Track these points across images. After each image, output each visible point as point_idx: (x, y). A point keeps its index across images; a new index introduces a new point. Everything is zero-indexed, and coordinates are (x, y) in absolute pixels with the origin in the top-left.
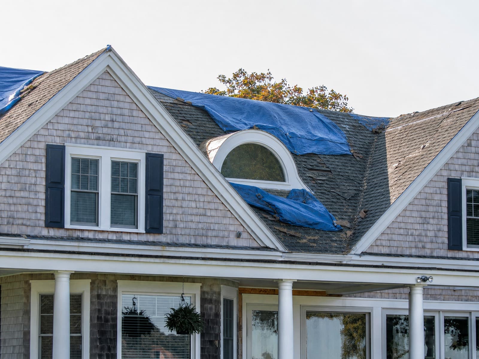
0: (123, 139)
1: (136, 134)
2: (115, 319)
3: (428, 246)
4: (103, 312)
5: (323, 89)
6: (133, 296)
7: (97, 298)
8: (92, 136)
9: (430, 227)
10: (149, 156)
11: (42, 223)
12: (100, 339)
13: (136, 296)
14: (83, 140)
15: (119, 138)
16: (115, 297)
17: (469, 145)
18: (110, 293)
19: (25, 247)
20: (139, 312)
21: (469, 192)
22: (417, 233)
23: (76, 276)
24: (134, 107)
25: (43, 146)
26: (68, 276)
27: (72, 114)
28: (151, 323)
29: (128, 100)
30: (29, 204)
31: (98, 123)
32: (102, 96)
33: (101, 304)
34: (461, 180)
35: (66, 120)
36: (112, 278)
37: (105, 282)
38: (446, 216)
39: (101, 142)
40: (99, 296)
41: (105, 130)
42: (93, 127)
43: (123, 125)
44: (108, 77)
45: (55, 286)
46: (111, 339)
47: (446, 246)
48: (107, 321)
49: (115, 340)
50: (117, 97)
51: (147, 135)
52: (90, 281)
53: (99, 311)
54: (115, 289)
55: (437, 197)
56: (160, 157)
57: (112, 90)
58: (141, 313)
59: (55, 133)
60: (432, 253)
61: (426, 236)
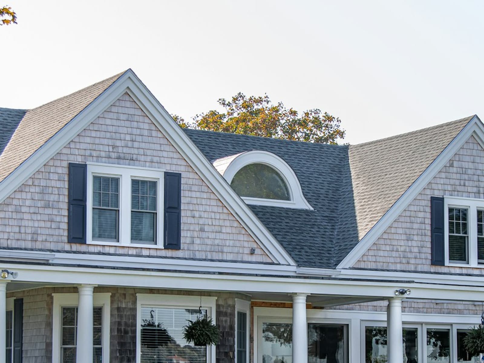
0: (142, 158)
1: (155, 153)
2: (135, 332)
3: (412, 261)
4: (123, 324)
5: (317, 112)
6: (151, 309)
7: (117, 311)
8: (113, 155)
9: (414, 243)
10: (167, 175)
11: (65, 239)
12: (120, 350)
13: (154, 309)
14: (104, 159)
15: (140, 158)
16: (135, 309)
17: (452, 165)
18: (130, 305)
19: (50, 262)
20: (156, 324)
21: (451, 210)
22: (402, 249)
23: (98, 289)
24: (153, 128)
25: (65, 164)
26: (92, 289)
27: (94, 134)
28: (168, 335)
29: (147, 120)
30: (52, 221)
31: (118, 143)
32: (122, 117)
33: (120, 316)
34: (443, 198)
35: (88, 140)
36: (132, 292)
37: (125, 295)
38: (429, 233)
39: (121, 161)
40: (118, 309)
41: (126, 150)
42: (114, 147)
43: (143, 145)
44: (127, 98)
45: (79, 299)
46: (130, 350)
47: (429, 262)
48: (126, 332)
49: (135, 351)
50: (136, 118)
51: (165, 154)
52: (110, 294)
53: (119, 323)
54: (135, 302)
55: (421, 215)
56: (178, 176)
57: (132, 111)
58: (158, 326)
59: (76, 152)
60: (416, 268)
61: (411, 252)
